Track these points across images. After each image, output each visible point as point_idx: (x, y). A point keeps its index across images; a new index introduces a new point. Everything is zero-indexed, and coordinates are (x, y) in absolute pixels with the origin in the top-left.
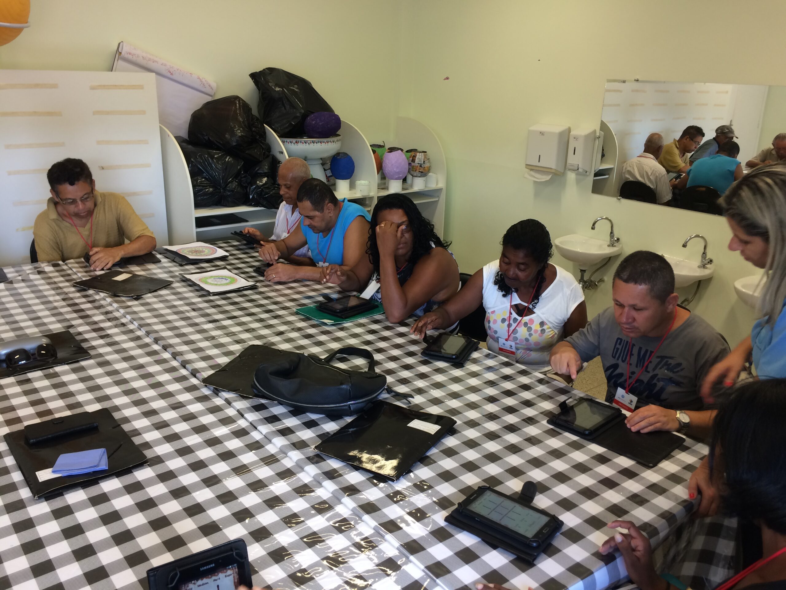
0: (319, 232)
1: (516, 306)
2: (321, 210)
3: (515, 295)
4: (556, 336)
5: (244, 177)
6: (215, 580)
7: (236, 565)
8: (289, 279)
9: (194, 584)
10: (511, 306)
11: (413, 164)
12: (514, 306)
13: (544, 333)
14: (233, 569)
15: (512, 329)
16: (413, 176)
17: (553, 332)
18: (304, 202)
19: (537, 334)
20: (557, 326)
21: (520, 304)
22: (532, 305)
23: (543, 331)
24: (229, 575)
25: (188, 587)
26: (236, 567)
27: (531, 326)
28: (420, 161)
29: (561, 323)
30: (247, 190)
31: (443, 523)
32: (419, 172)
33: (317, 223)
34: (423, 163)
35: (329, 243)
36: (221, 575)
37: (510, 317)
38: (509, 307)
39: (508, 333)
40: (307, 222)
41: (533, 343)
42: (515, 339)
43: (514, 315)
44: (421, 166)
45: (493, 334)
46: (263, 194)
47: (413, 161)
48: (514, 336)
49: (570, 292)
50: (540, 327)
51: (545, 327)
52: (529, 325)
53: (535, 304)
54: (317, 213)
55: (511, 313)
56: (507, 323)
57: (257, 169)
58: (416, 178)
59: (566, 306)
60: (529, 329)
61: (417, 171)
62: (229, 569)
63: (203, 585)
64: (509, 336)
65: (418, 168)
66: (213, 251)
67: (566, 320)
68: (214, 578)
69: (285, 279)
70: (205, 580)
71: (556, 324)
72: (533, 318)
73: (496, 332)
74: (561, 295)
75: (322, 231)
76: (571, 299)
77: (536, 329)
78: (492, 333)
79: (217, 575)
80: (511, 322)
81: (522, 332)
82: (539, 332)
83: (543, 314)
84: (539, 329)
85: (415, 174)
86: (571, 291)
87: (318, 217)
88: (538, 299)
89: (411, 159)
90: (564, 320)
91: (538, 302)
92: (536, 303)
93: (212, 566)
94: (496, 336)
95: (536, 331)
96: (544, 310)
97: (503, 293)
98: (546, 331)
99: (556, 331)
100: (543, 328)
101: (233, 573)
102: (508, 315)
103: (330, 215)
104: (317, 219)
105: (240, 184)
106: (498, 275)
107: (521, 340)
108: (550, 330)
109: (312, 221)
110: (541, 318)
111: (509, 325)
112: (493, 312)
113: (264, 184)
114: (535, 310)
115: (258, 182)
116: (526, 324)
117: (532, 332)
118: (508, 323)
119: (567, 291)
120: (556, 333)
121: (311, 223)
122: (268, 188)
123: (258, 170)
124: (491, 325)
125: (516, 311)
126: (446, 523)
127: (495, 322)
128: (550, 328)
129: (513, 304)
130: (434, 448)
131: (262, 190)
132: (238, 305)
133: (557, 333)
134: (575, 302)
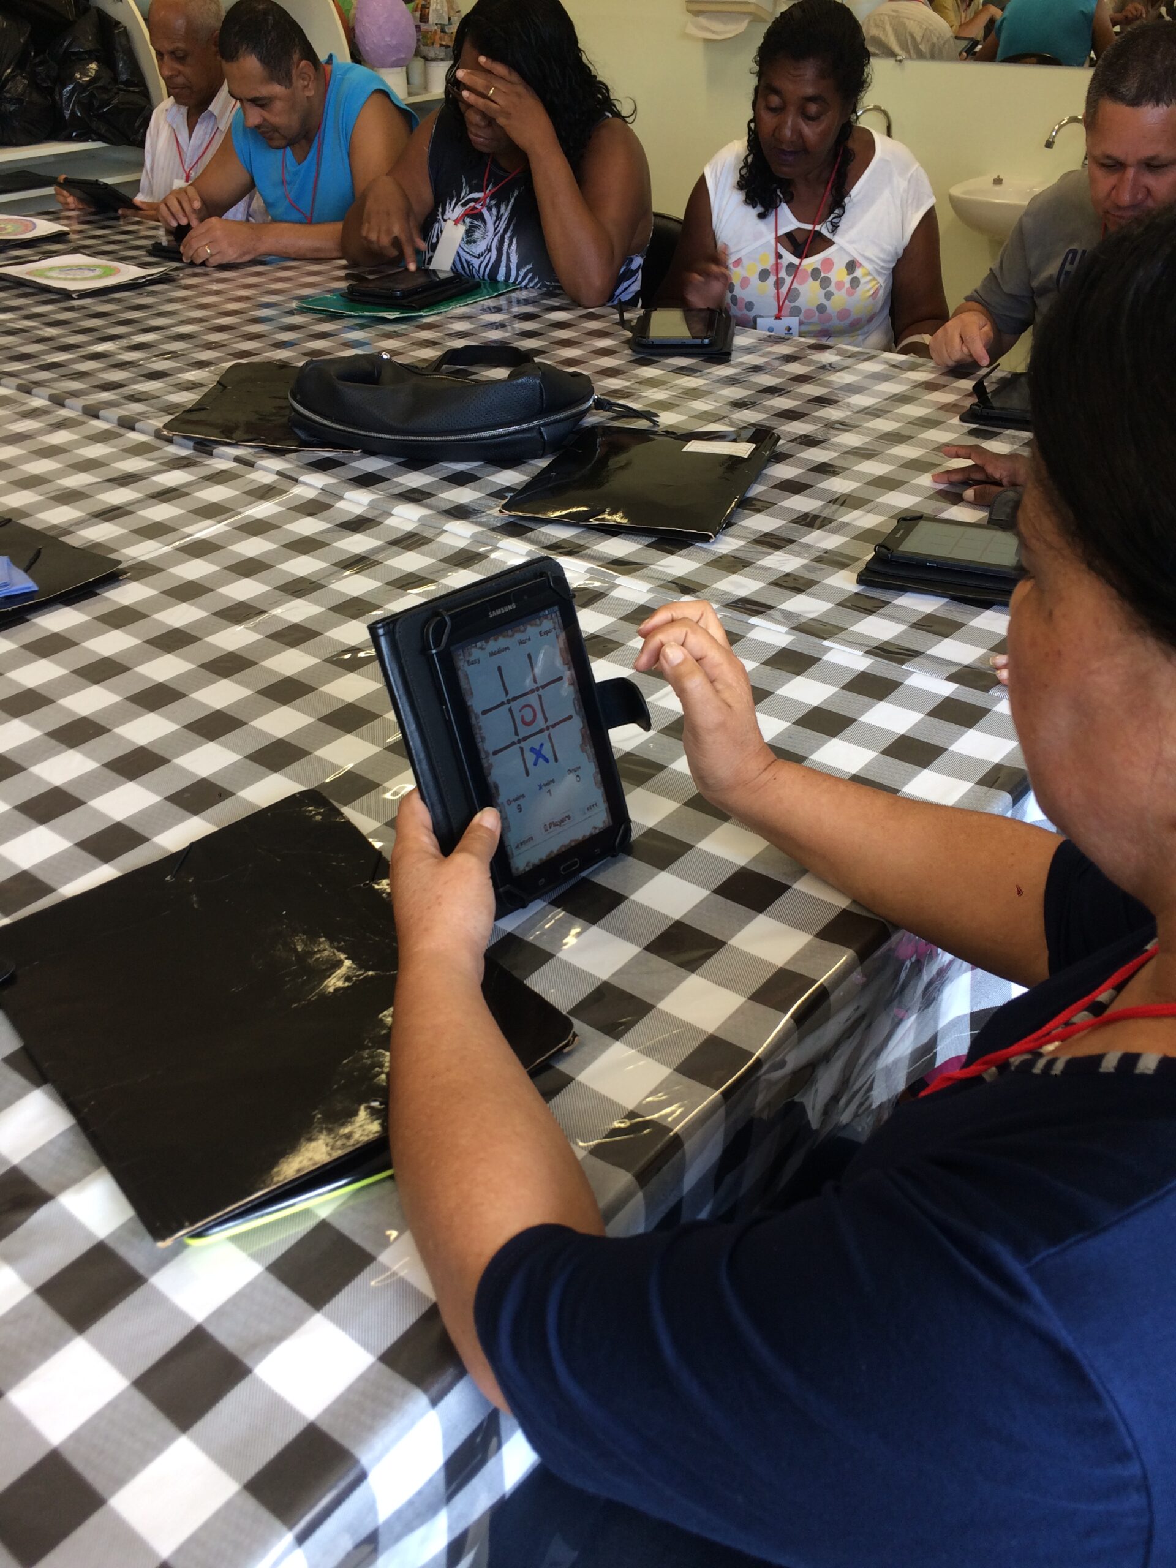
0: (284, 143)
1: (790, 236)
2: (286, 79)
3: (784, 210)
4: (881, 292)
5: (40, 63)
6: (522, 642)
7: (556, 608)
8: (244, 254)
9: (482, 648)
10: (778, 239)
11: (424, 27)
12: (786, 239)
13: (858, 286)
14: (552, 619)
15: (784, 290)
16: (426, 59)
17: (874, 283)
18: (241, 59)
19: (844, 291)
20: (882, 268)
21: (799, 229)
22: (831, 223)
23: (855, 282)
24: (547, 633)
25: (470, 655)
26: (558, 613)
27: (829, 275)
28: (440, 17)
29: (889, 262)
30: (54, 100)
31: (854, 588)
32: (441, 45)
33: (280, 116)
34: (446, 22)
35: (314, 174)
36: (531, 631)
37: (777, 264)
38: (773, 242)
39: (778, 301)
40: (255, 116)
41: (834, 315)
42: (796, 312)
43: (789, 258)
44: (443, 31)
45: (745, 311)
46: (96, 103)
47: (424, 18)
48: (792, 305)
49: (906, 183)
50: (849, 274)
51: (858, 273)
52: (823, 275)
53: (835, 220)
54: (277, 89)
55: (779, 256)
56: (772, 279)
57: (66, 44)
58: (434, 64)
59: (900, 218)
60: (825, 283)
61: (437, 46)
62: (546, 617)
63: (500, 651)
64: (780, 309)
65: (437, 37)
66: (26, 226)
67: (901, 252)
68: (519, 636)
69: (235, 256)
70: (502, 642)
71: (882, 264)
72: (830, 257)
73: (750, 306)
74: (886, 193)
75: (291, 142)
76: (910, 201)
77: (840, 279)
78: (740, 310)
79: (524, 631)
80: (783, 274)
81: (809, 293)
82: (847, 285)
83: (851, 242)
84: (847, 279)
85: (432, 54)
86: (909, 181)
87: (280, 99)
88: (843, 207)
89: (418, 14)
90: (897, 253)
91: (844, 212)
92: (840, 216)
93: (510, 607)
94: (752, 314)
95: (840, 285)
96: (853, 233)
97: (760, 209)
98: (862, 281)
99: (881, 280)
100: (855, 275)
101: (554, 628)
102: (772, 260)
103: (307, 94)
104: (278, 105)
105: (34, 84)
106: (746, 165)
107: (809, 312)
108: (869, 278)
109: (267, 115)
110: (849, 254)
111: (778, 284)
112: (738, 262)
113: (94, 80)
114: (836, 239)
115: (78, 75)
116: (816, 273)
117: (832, 288)
118: (775, 278)
119: (901, 184)
120: (881, 286)
121: (265, 120)
122: (104, 89)
123: (70, 45)
124: (738, 291)
125: (791, 248)
126: (862, 587)
127: (745, 282)
128: (869, 274)
129: (781, 232)
130: (755, 485)
131: (92, 95)
132: (150, 310)
133: (883, 285)
134: (918, 208)
